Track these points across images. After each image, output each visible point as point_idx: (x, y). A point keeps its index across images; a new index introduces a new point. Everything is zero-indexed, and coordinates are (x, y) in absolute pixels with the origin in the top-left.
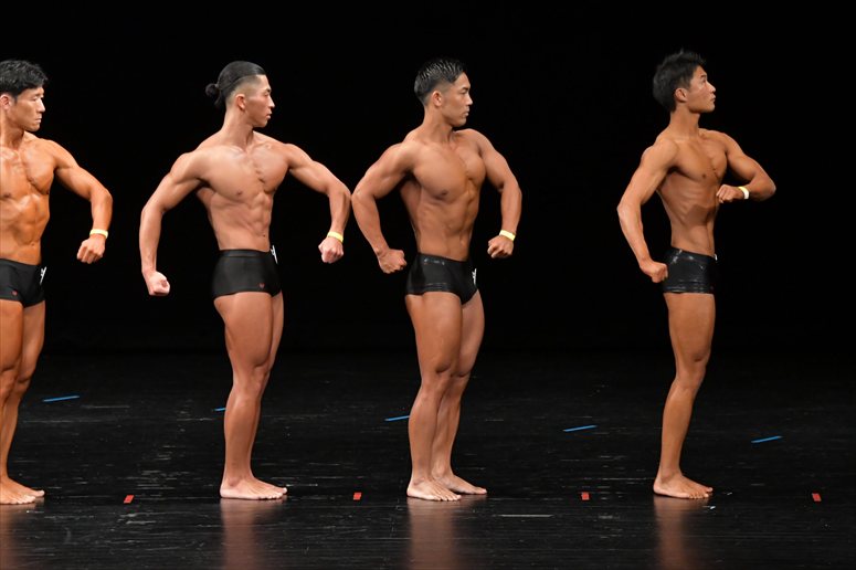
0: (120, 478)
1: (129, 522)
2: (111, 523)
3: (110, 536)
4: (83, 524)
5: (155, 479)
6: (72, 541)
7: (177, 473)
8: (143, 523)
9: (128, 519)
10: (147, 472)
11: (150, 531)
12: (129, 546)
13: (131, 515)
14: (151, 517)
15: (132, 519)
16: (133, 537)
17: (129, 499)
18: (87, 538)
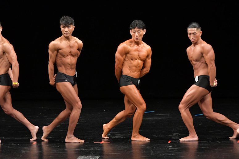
0: (167, 136)
1: (170, 149)
2: (164, 149)
3: (164, 153)
4: (156, 149)
5: (177, 136)
6: (153, 154)
7: (183, 134)
8: (174, 149)
9: (169, 148)
10: (175, 134)
11: (176, 151)
12: (169, 156)
13: (170, 147)
14: (176, 147)
15: (171, 148)
16: (171, 153)
17: (169, 142)
18: (157, 153)
